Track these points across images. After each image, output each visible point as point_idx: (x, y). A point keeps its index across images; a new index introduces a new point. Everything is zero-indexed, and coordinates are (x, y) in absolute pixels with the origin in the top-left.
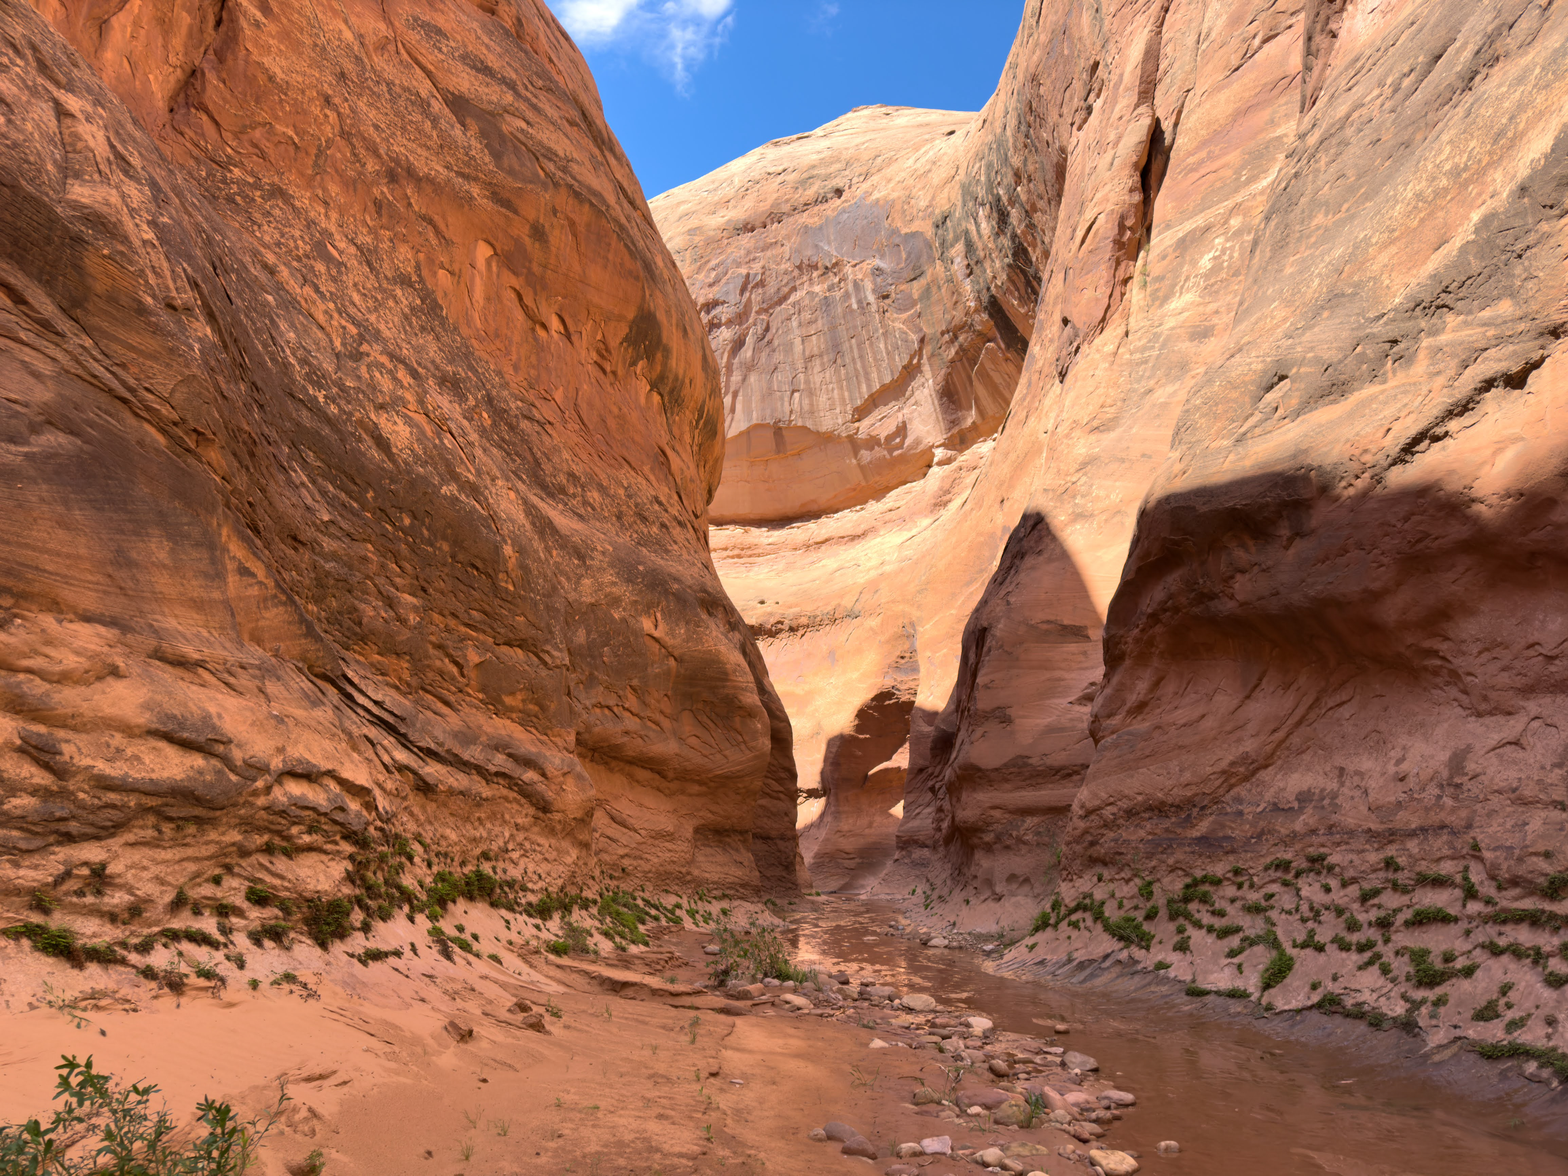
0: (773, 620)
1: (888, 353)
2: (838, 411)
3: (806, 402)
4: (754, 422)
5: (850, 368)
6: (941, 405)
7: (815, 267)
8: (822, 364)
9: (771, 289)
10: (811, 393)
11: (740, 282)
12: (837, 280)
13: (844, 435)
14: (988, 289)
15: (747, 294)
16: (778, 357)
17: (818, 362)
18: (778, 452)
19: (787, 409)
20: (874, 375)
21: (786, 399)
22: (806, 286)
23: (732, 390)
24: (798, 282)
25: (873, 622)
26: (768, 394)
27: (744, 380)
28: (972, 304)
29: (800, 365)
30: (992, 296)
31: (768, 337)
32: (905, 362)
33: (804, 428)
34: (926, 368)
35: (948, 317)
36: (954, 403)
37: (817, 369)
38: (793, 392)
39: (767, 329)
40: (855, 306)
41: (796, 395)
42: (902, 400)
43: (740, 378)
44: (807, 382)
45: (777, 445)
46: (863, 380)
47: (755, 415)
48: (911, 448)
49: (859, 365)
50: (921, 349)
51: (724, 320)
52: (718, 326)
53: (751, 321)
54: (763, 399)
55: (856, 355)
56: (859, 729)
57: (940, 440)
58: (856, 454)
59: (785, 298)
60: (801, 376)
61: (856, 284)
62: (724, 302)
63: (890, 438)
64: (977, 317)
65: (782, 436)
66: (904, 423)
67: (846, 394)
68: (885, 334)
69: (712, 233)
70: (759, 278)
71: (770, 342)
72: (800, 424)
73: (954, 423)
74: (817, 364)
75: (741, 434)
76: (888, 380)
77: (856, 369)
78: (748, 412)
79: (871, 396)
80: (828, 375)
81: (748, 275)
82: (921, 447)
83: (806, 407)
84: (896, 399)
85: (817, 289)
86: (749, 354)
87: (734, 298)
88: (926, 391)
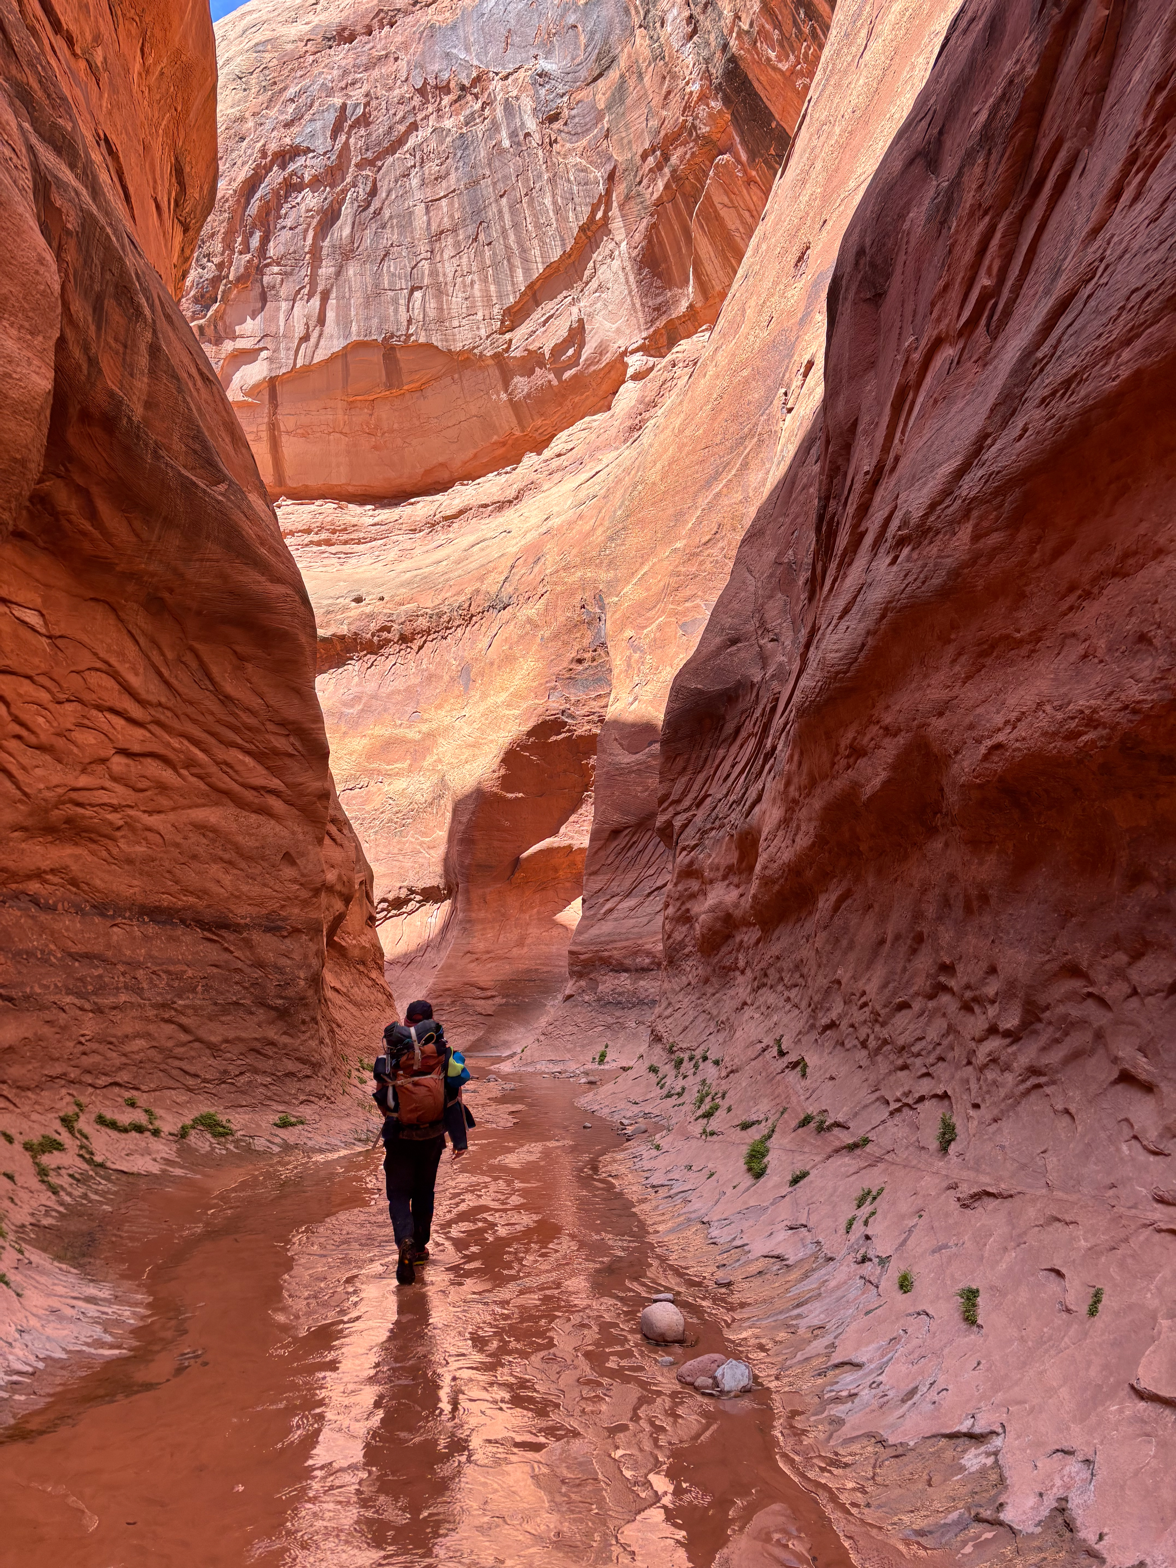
0: (373, 627)
1: (557, 212)
2: (480, 316)
3: (432, 304)
4: (354, 338)
5: (499, 246)
6: (639, 282)
7: (446, 90)
8: (457, 244)
9: (378, 129)
10: (440, 291)
11: (331, 117)
12: (478, 106)
13: (488, 353)
14: (725, 47)
15: (343, 138)
16: (390, 236)
17: (450, 240)
18: (390, 386)
19: (403, 316)
20: (535, 252)
21: (402, 302)
22: (432, 118)
23: (320, 288)
24: (420, 116)
25: (531, 610)
26: (374, 295)
27: (338, 274)
28: (695, 87)
29: (423, 248)
30: (733, 59)
31: (376, 204)
32: (584, 219)
33: (429, 346)
34: (617, 225)
35: (654, 123)
36: (659, 276)
37: (449, 252)
38: (413, 290)
39: (373, 192)
40: (506, 143)
41: (418, 294)
42: (579, 285)
43: (332, 270)
44: (434, 273)
45: (388, 375)
46: (517, 262)
47: (354, 328)
48: (591, 362)
49: (512, 238)
50: (609, 192)
51: (307, 178)
52: (299, 188)
53: (348, 180)
54: (367, 304)
55: (508, 223)
56: (506, 782)
57: (637, 340)
58: (506, 384)
59: (401, 141)
60: (425, 265)
61: (508, 106)
62: (308, 150)
63: (558, 350)
64: (702, 111)
65: (396, 361)
66: (581, 321)
67: (492, 288)
68: (552, 181)
69: (289, 47)
70: (360, 111)
71: (378, 213)
72: (422, 340)
73: (659, 310)
74: (448, 243)
75: (334, 357)
76: (555, 255)
77: (507, 247)
78: (344, 323)
79: (530, 287)
80: (465, 260)
81: (344, 106)
82: (607, 358)
83: (432, 313)
84: (569, 287)
85: (448, 123)
86: (347, 231)
87: (321, 144)
88: (616, 264)
